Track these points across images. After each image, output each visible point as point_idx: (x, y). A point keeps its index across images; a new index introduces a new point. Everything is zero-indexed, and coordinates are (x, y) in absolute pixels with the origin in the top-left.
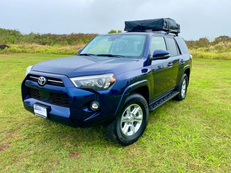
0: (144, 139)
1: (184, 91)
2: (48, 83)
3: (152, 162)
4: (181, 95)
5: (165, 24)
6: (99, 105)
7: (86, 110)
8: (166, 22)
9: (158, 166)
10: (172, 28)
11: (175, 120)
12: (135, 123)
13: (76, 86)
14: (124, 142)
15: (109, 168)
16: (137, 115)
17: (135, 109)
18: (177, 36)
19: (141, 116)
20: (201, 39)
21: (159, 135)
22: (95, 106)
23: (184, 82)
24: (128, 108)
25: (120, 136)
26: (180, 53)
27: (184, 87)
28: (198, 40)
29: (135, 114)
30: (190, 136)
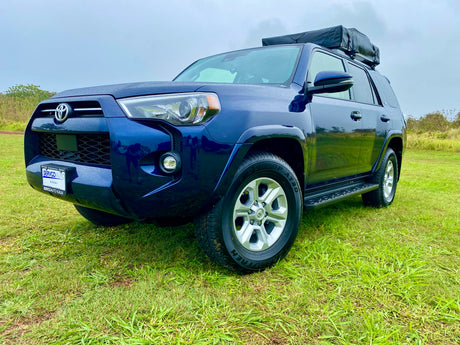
0: (289, 263)
1: (390, 189)
2: (73, 115)
3: (302, 306)
4: (382, 193)
5: (345, 38)
6: (179, 159)
7: (149, 170)
8: (348, 36)
9: (317, 313)
10: (362, 51)
11: (367, 237)
12: (269, 226)
13: (130, 115)
14: (239, 262)
15: (196, 310)
16: (275, 205)
17: (269, 191)
18: (373, 69)
19: (283, 210)
20: (429, 116)
21: (325, 258)
22: (170, 163)
23: (390, 168)
24: (253, 185)
25: (230, 247)
26: (380, 103)
27: (389, 179)
28: (424, 117)
29: (269, 201)
30: (400, 264)
